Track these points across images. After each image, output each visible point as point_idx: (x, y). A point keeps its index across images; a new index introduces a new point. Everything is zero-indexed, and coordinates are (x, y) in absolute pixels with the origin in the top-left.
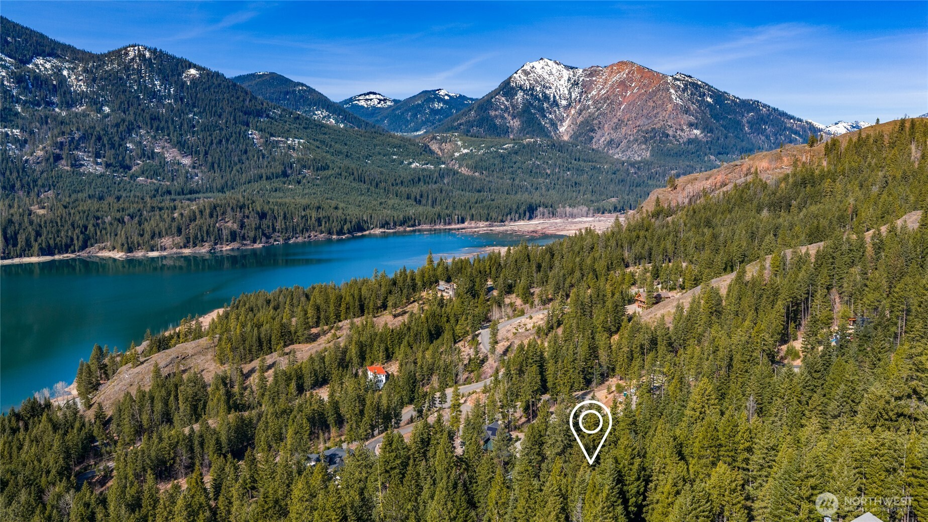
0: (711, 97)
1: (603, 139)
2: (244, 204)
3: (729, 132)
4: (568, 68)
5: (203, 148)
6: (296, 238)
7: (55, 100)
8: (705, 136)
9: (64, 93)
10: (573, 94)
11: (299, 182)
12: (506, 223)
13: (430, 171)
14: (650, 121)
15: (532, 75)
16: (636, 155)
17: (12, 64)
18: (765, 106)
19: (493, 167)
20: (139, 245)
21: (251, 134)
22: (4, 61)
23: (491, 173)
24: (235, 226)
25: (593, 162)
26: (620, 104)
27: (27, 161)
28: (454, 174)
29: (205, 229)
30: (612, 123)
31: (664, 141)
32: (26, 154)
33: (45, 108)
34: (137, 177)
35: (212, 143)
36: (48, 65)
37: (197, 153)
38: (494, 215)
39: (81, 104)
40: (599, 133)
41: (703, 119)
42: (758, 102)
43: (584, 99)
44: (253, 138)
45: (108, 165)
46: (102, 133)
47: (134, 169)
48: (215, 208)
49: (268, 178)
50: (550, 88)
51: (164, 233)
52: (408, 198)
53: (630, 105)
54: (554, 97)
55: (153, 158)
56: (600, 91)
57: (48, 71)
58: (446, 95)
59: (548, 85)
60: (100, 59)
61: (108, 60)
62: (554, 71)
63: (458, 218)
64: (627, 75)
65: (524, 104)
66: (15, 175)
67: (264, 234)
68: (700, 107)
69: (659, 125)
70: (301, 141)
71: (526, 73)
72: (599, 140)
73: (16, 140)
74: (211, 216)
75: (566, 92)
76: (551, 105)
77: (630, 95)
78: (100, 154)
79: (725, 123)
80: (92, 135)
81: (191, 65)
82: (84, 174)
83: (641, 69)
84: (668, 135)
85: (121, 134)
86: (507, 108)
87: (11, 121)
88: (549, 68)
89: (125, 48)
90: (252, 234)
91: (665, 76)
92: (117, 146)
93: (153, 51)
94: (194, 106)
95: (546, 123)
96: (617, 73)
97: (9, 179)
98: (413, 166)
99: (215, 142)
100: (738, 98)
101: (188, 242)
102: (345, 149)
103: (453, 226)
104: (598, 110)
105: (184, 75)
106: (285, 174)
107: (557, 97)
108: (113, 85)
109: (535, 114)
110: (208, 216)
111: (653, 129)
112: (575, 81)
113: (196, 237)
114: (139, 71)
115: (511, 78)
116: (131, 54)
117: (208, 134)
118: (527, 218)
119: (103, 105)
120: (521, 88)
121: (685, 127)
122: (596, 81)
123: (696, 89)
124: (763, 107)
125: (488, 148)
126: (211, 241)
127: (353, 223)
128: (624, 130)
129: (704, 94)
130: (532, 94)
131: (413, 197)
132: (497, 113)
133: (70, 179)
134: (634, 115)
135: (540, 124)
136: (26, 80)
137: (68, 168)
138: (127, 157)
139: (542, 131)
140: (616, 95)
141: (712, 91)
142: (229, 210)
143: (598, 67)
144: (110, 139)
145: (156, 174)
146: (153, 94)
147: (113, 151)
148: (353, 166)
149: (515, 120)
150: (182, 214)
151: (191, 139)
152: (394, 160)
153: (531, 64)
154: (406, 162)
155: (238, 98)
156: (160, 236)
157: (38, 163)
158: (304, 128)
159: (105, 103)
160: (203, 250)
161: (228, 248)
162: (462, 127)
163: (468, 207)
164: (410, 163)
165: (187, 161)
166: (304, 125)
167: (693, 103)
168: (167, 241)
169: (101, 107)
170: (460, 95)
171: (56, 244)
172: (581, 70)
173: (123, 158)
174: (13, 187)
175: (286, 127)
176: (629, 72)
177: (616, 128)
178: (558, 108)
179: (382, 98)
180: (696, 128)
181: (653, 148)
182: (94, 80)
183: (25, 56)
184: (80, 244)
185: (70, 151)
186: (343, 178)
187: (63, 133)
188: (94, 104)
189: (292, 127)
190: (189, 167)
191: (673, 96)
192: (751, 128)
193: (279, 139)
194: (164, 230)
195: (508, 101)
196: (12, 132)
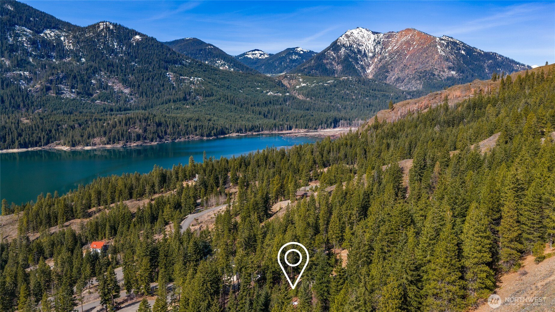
0: (464, 51)
1: (394, 77)
2: (148, 117)
3: (475, 72)
4: (374, 33)
5: (137, 83)
6: (180, 139)
7: (54, 54)
8: (459, 75)
9: (59, 51)
10: (376, 49)
11: (193, 104)
12: (318, 130)
13: (279, 97)
14: (423, 66)
15: (351, 37)
16: (413, 87)
17: (30, 33)
18: (500, 56)
19: (319, 95)
20: (79, 142)
21: (168, 75)
22: (26, 31)
23: (317, 98)
24: (141, 131)
25: (384, 91)
26: (406, 55)
27: (30, 91)
28: (293, 99)
29: (120, 132)
30: (400, 67)
31: (432, 78)
32: (30, 86)
33: (47, 59)
34: (96, 101)
35: (143, 80)
36: (52, 34)
37: (134, 86)
38: (310, 125)
39: (69, 57)
40: (392, 73)
41: (458, 64)
42: (496, 53)
43: (383, 52)
44: (170, 77)
45: (78, 93)
46: (77, 74)
47: (94, 95)
48: (129, 120)
49: (174, 101)
50: (362, 46)
51: (96, 135)
52: (260, 114)
53: (412, 56)
54: (365, 51)
55: (106, 89)
56: (393, 47)
57: (52, 37)
58: (301, 51)
59: (361, 44)
60: (83, 30)
61: (88, 31)
62: (365, 35)
63: (287, 127)
64: (411, 37)
65: (345, 56)
66: (21, 99)
67: (159, 136)
68: (457, 57)
69: (429, 69)
70: (199, 79)
71: (348, 37)
72: (391, 78)
73: (26, 78)
74: (126, 124)
75: (372, 48)
76: (362, 56)
77: (412, 49)
78: (74, 86)
79: (472, 67)
80: (70, 75)
81: (137, 33)
82: (63, 99)
83: (420, 33)
84: (434, 75)
85: (89, 75)
86: (334, 58)
87: (25, 67)
88: (362, 33)
89: (98, 24)
90: (151, 136)
91: (435, 38)
92: (86, 82)
93: (115, 25)
94: (136, 58)
95: (358, 67)
96: (405, 36)
97: (17, 102)
98: (269, 94)
99: (145, 79)
100: (483, 51)
101: (110, 141)
102: (227, 84)
103: (284, 132)
104: (391, 59)
105: (133, 39)
106: (185, 99)
107: (367, 51)
108: (88, 45)
109: (351, 62)
110: (123, 125)
111: (425, 71)
112: (378, 41)
113: (115, 138)
114: (105, 37)
115: (338, 39)
116: (102, 27)
117: (141, 74)
118: (333, 127)
119: (81, 57)
120: (344, 45)
121: (446, 70)
122: (391, 41)
123: (455, 45)
124: (499, 57)
125: (318, 83)
126: (124, 140)
127: (218, 129)
128: (407, 72)
129: (460, 49)
130: (351, 50)
131: (262, 113)
132: (328, 61)
133: (54, 102)
134: (413, 62)
135: (354, 68)
136: (37, 43)
137: (54, 95)
138: (91, 89)
139: (355, 72)
140: (403, 50)
141: (465, 47)
142: (138, 121)
143: (393, 32)
144: (82, 77)
145: (107, 98)
146: (112, 51)
147: (82, 85)
148: (229, 94)
149: (339, 66)
150: (108, 124)
151: (131, 78)
152: (257, 90)
153: (351, 31)
154: (265, 92)
155: (163, 53)
156: (94, 137)
157: (37, 92)
158: (204, 71)
159: (83, 56)
160: (119, 146)
161: (135, 144)
162: (306, 70)
163: (295, 120)
164: (267, 92)
165: (127, 91)
166: (204, 69)
167: (452, 54)
168: (97, 140)
169: (80, 59)
170: (310, 51)
171: (29, 141)
172: (382, 35)
173: (89, 89)
174: (19, 106)
175: (191, 70)
176: (412, 35)
177: (402, 71)
178: (367, 58)
179: (262, 53)
180: (453, 70)
181: (424, 82)
182: (78, 42)
183: (39, 29)
184: (45, 141)
185: (57, 85)
186: (221, 101)
187: (53, 74)
188: (76, 57)
189: (196, 70)
190: (128, 94)
191: (439, 50)
192: (490, 70)
193: (185, 77)
194: (96, 133)
195: (335, 54)
196: (24, 74)
